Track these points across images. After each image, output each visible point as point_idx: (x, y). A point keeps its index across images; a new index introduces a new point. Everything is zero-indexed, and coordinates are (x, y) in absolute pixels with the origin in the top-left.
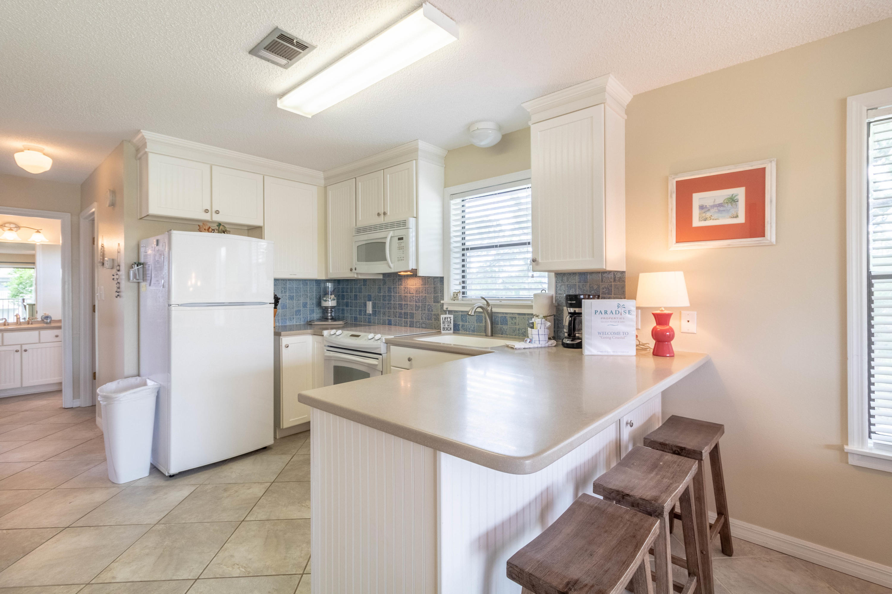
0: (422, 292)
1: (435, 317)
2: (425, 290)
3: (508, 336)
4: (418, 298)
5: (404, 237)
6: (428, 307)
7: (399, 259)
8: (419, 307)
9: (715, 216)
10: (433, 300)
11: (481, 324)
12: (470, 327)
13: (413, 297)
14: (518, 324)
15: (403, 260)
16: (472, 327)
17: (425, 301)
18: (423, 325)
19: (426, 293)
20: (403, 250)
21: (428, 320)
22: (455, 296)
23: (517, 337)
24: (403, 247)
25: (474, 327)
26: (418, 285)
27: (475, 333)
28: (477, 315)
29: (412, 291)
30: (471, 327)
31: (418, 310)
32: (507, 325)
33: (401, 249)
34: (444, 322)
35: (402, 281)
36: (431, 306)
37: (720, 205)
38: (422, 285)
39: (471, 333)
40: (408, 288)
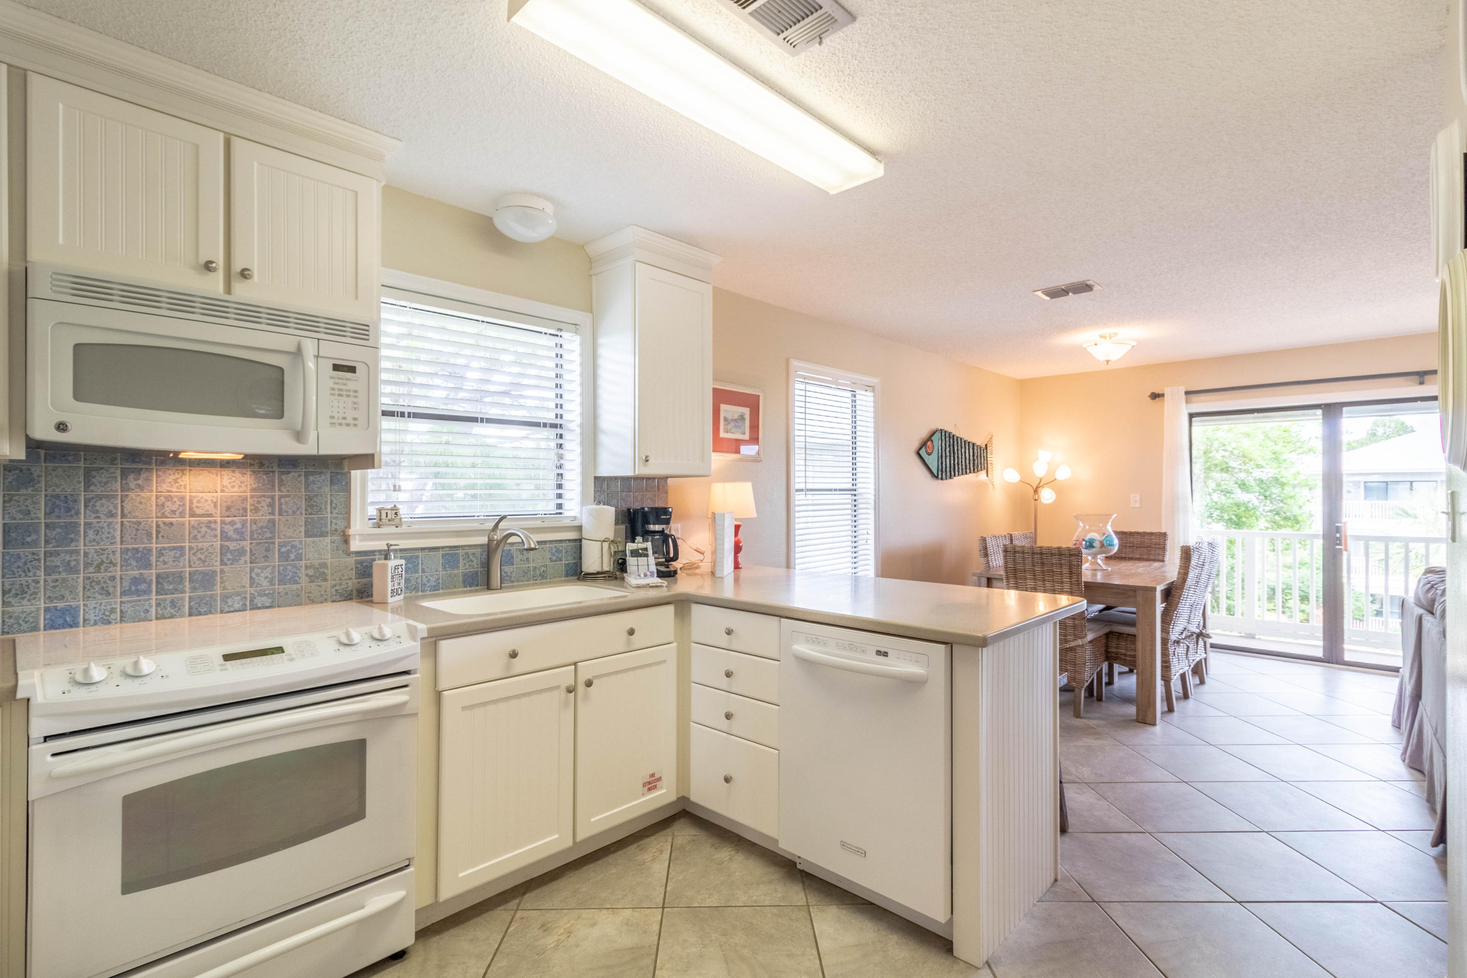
0: (256, 510)
1: (311, 572)
2: (271, 505)
3: (515, 584)
4: (239, 526)
5: (360, 368)
6: (283, 549)
7: (333, 421)
8: (241, 552)
9: (734, 430)
10: (303, 529)
11: (455, 572)
12: (425, 580)
13: (213, 526)
14: (534, 560)
15: (355, 425)
16: (432, 579)
17: (268, 535)
18: (259, 601)
19: (272, 513)
20: (355, 400)
21: (281, 582)
22: (389, 517)
23: (532, 582)
24: (356, 391)
25: (438, 579)
26: (235, 489)
27: (441, 591)
28: (446, 554)
29: (208, 508)
30: (429, 581)
31: (234, 561)
32: (513, 565)
33: (348, 396)
34: (393, 577)
35: (148, 480)
36: (293, 546)
37: (736, 420)
38: (253, 490)
39: (428, 593)
40: (182, 498)
